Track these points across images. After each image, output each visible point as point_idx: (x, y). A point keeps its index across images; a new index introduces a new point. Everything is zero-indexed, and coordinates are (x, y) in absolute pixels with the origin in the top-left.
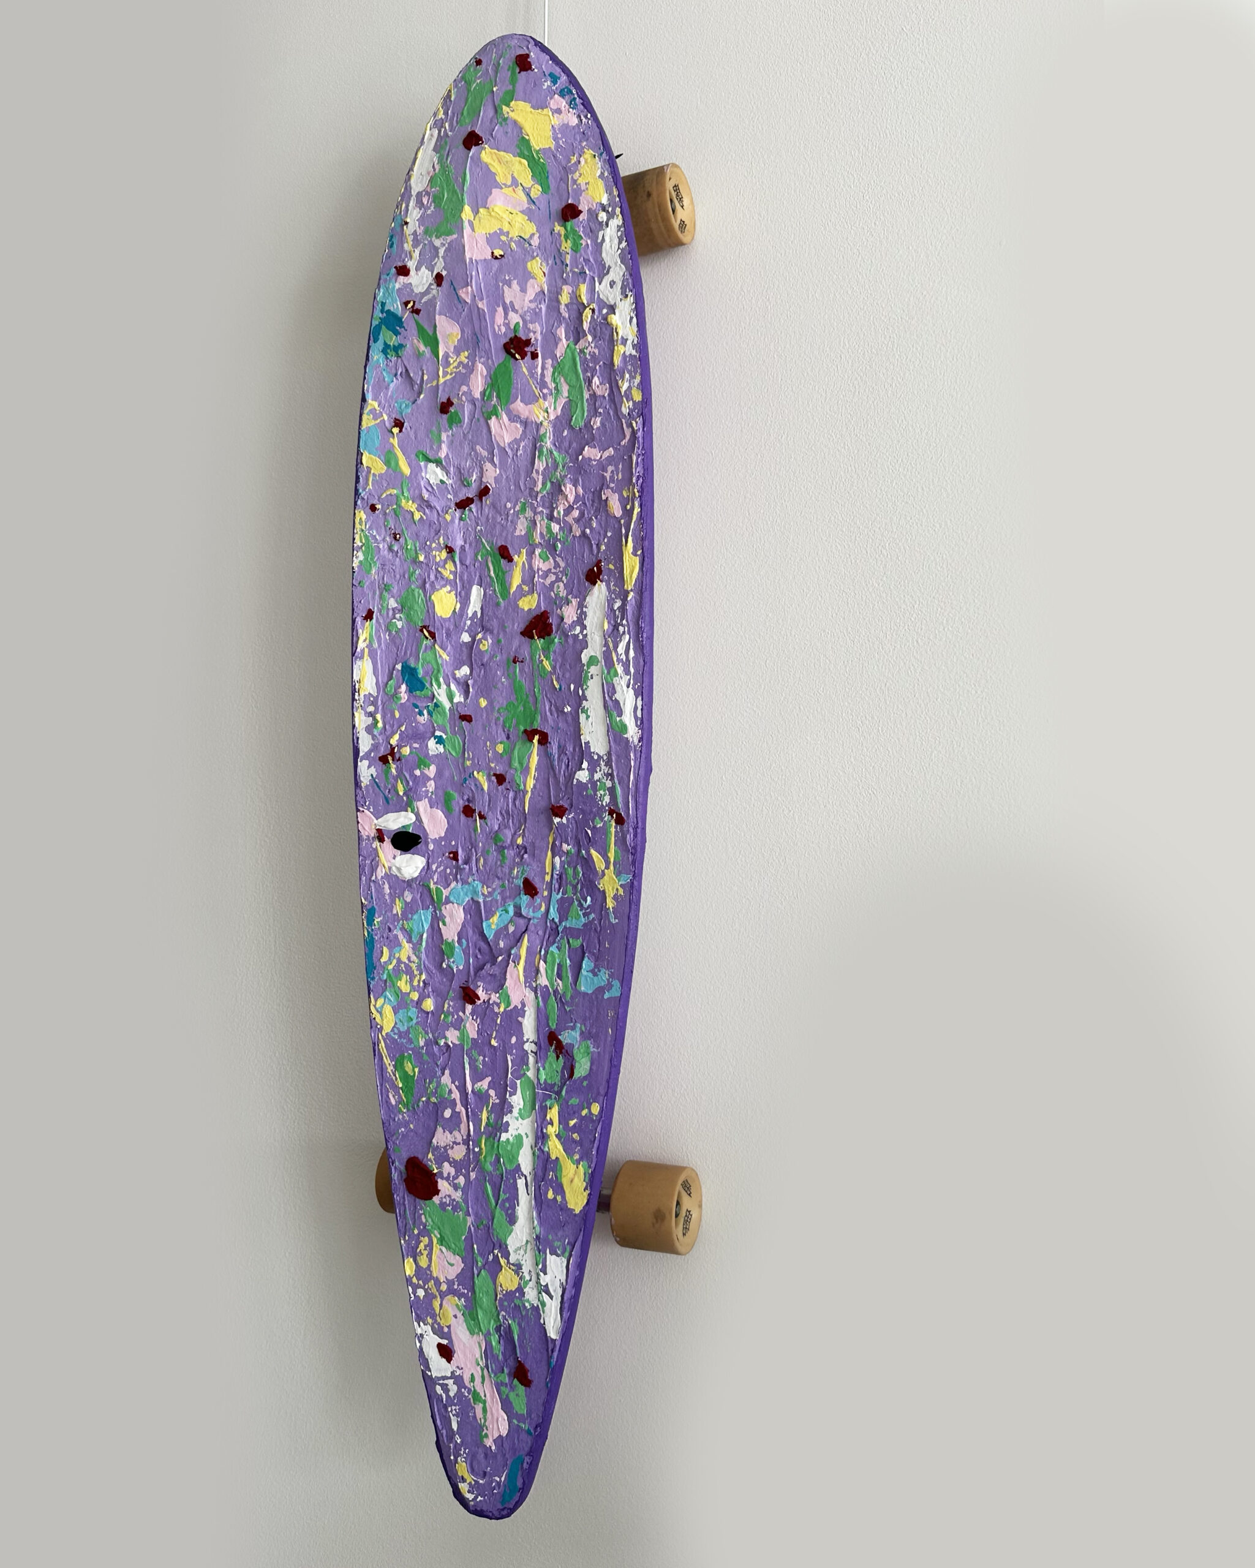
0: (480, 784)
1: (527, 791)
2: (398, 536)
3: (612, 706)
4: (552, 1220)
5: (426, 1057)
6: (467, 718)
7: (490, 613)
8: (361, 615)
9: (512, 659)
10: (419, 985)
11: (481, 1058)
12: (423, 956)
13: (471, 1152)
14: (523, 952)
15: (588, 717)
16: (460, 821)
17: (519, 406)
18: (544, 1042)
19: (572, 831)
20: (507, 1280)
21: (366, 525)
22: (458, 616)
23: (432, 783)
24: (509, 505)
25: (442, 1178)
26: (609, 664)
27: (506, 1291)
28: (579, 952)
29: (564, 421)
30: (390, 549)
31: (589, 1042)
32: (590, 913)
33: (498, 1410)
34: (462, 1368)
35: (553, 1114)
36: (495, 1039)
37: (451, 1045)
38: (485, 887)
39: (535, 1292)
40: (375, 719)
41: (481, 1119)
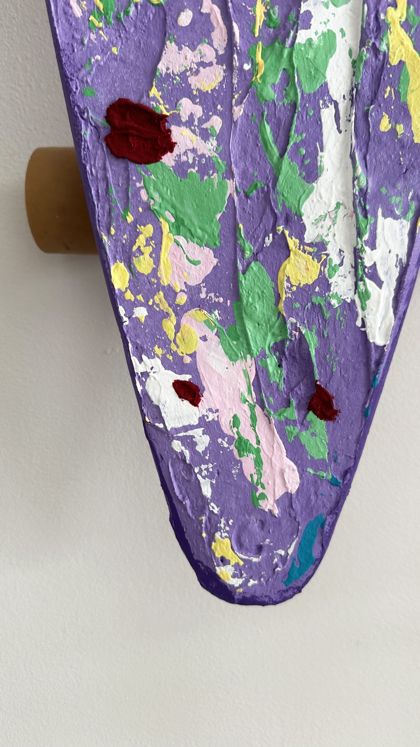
4: (386, 164)
13: (236, 72)
20: (299, 270)
25: (179, 123)
27: (298, 287)
33: (281, 457)
34: (217, 411)
39: (350, 281)
41: (254, 18)
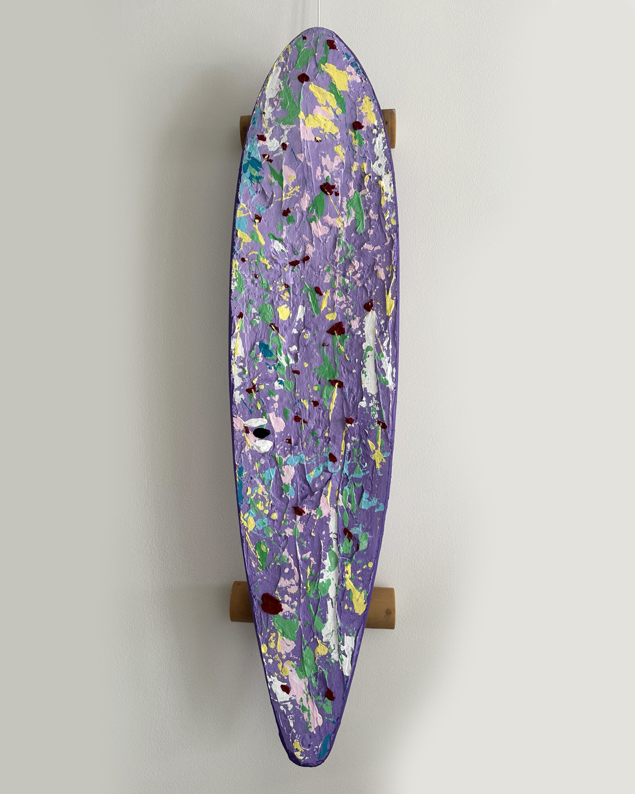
0: (304, 405)
1: (331, 410)
2: (257, 276)
3: (379, 371)
4: (347, 619)
5: (273, 543)
6: (297, 372)
7: (309, 320)
8: (236, 315)
9: (322, 344)
10: (269, 506)
11: (306, 542)
12: (271, 492)
13: (301, 589)
14: (329, 490)
15: (366, 376)
16: (292, 424)
17: (328, 218)
18: (341, 533)
19: (357, 431)
20: (321, 650)
21: (239, 268)
22: (291, 320)
23: (277, 403)
24: (320, 267)
25: (284, 603)
26: (379, 350)
27: (321, 656)
28: (360, 490)
29: (353, 228)
30: (253, 282)
31: (367, 533)
32: (367, 471)
33: (316, 713)
34: (295, 696)
35: (348, 568)
36: (313, 532)
37: (288, 536)
38: (307, 457)
39: (337, 654)
40: (244, 369)
41: (307, 573)
